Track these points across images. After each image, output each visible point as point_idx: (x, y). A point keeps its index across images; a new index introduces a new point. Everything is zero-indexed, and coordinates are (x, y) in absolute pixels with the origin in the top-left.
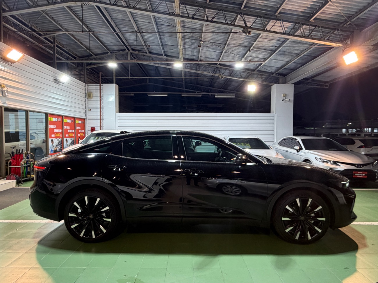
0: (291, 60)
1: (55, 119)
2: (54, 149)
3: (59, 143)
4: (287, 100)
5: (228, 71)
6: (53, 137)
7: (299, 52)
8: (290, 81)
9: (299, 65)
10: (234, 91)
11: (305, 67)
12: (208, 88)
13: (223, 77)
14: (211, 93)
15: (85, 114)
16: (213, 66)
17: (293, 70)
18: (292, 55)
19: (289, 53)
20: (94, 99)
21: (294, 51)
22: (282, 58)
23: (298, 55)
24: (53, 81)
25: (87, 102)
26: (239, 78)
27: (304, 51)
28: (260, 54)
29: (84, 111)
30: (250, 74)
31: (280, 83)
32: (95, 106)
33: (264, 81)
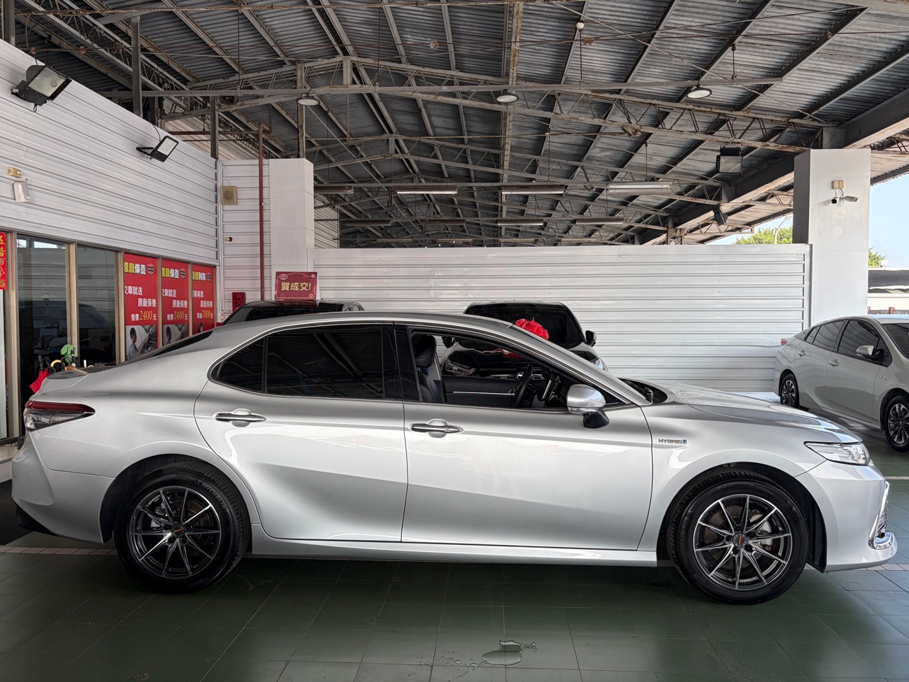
1: (139, 269)
3: (149, 339)
5: (652, 112)
8: (857, 139)
9: (891, 88)
10: (663, 173)
12: (581, 168)
13: (637, 131)
15: (215, 252)
16: (604, 98)
18: (869, 55)
19: (861, 49)
20: (242, 205)
21: (878, 44)
22: (835, 65)
24: (134, 152)
25: (221, 217)
26: (691, 133)
29: (213, 244)
31: (823, 145)
32: (243, 229)
33: (771, 138)
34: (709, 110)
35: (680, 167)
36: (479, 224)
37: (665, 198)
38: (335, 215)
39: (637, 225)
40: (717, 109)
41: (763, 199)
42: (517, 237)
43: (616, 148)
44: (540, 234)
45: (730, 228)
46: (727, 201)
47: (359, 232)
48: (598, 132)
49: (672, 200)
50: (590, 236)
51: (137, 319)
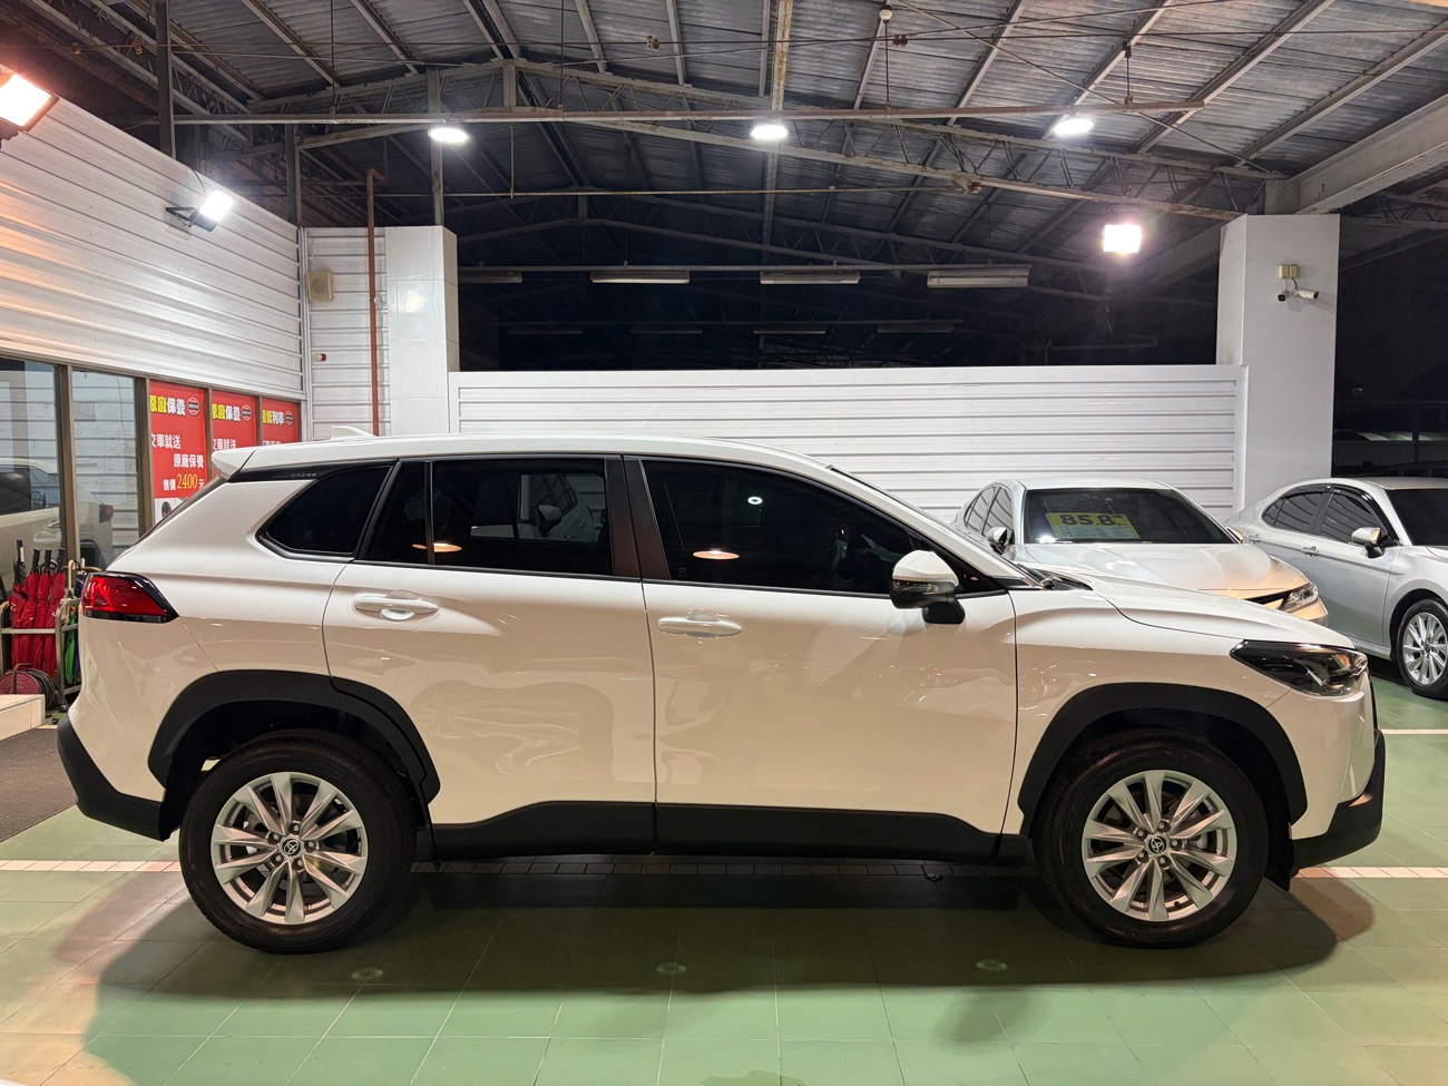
0: (1334, 96)
1: (175, 406)
4: (1302, 294)
5: (1000, 154)
6: (171, 494)
7: (1381, 52)
8: (1319, 199)
9: (1371, 119)
10: (1015, 252)
11: (1402, 127)
12: (887, 241)
13: (974, 185)
14: (902, 262)
15: (298, 379)
16: (924, 131)
17: (1343, 140)
18: (1340, 67)
19: (1327, 56)
20: (341, 301)
21: (1354, 49)
22: (1286, 82)
23: (1371, 68)
24: (161, 214)
25: (307, 322)
26: (1059, 187)
27: (1404, 47)
28: (1176, 63)
29: (295, 364)
30: (1112, 169)
31: (1267, 208)
32: (344, 340)
33: (1185, 197)
34: (1090, 151)
35: (1043, 241)
43: (940, 212)
48: (913, 185)
51: (173, 488)
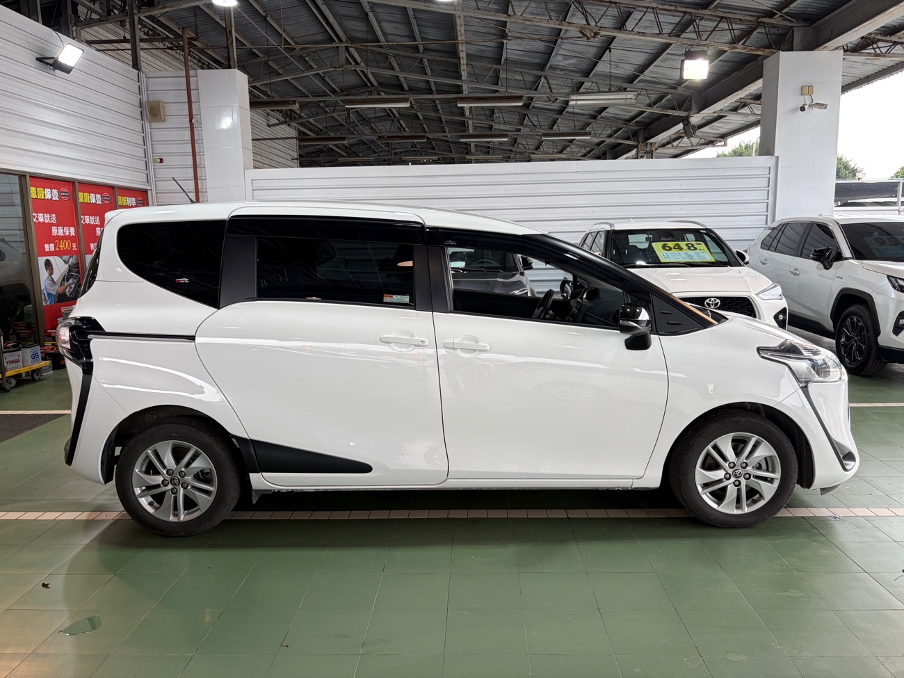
1: (51, 194)
2: (54, 290)
3: (70, 271)
5: (614, 11)
6: (51, 254)
10: (630, 83)
12: (544, 78)
15: (146, 175)
20: (171, 122)
24: (32, 62)
25: (148, 136)
26: (654, 34)
29: (142, 165)
31: (795, 47)
32: (174, 148)
33: (739, 41)
34: (674, 8)
35: (647, 75)
36: (448, 141)
37: (635, 110)
38: (293, 133)
39: (608, 141)
40: (682, 7)
41: (735, 110)
42: (488, 154)
43: (579, 55)
44: (511, 151)
45: (702, 141)
46: (697, 111)
47: (321, 151)
48: (558, 36)
49: (643, 112)
50: (561, 152)
51: (53, 249)
